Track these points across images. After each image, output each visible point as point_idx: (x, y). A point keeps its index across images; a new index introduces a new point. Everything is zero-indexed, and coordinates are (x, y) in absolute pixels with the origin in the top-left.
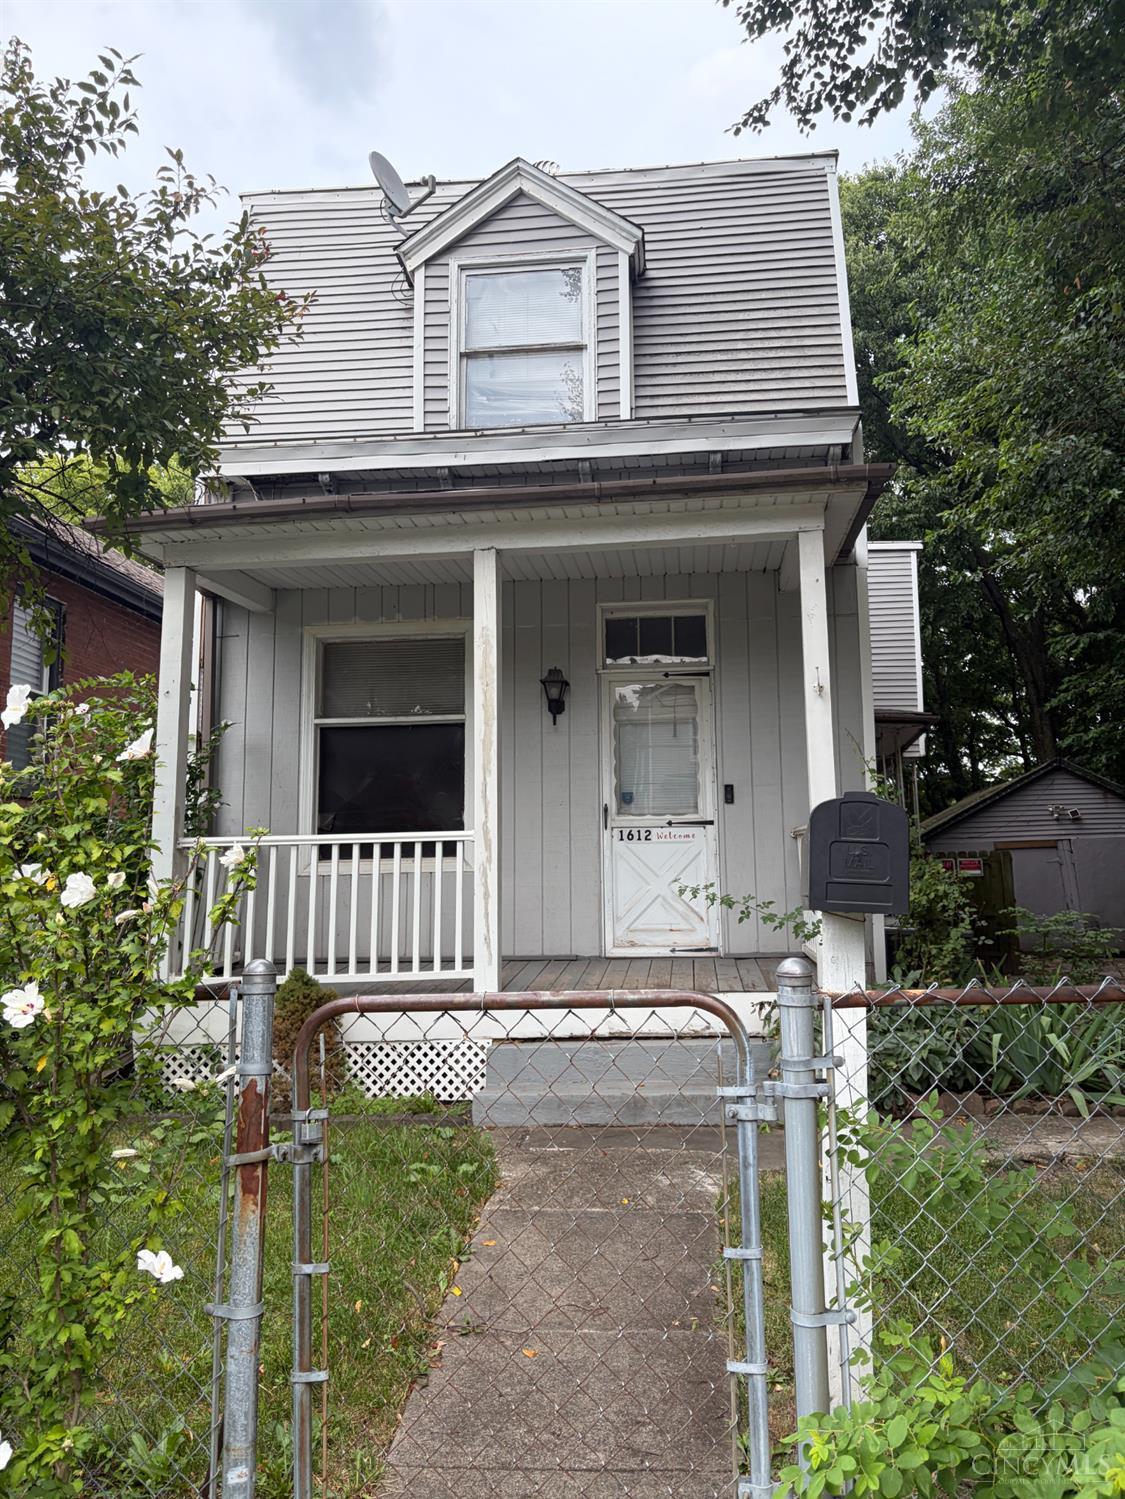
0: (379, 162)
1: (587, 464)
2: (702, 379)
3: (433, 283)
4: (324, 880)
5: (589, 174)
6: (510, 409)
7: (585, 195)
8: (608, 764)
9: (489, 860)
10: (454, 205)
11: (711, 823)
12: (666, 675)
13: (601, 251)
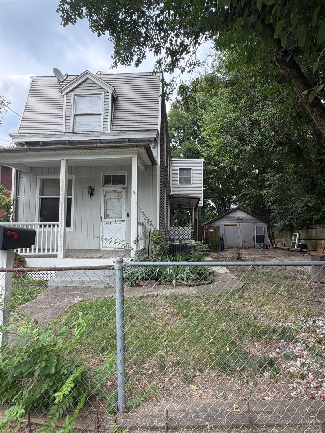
0: (56, 71)
1: (99, 141)
2: (127, 122)
3: (68, 98)
4: (40, 232)
5: (108, 74)
6: (85, 128)
7: (102, 79)
8: (102, 208)
9: (62, 229)
10: (72, 81)
11: (124, 221)
12: (116, 188)
13: (105, 92)
